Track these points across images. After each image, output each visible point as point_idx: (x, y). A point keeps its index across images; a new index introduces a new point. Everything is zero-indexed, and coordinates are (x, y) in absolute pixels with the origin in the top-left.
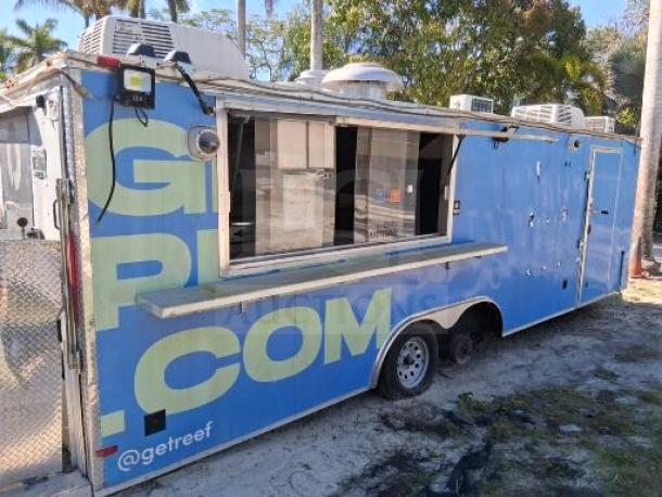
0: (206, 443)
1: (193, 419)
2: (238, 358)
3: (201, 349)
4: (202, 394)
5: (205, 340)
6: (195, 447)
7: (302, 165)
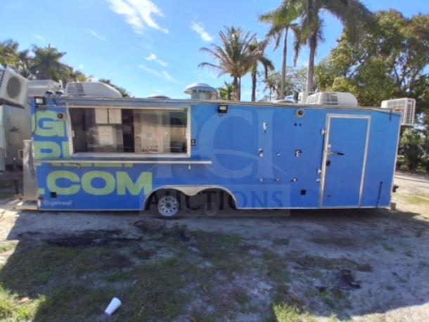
0: (69, 207)
1: (65, 198)
2: (79, 183)
3: (66, 177)
4: (67, 191)
5: (68, 175)
6: (66, 207)
7: (106, 122)
